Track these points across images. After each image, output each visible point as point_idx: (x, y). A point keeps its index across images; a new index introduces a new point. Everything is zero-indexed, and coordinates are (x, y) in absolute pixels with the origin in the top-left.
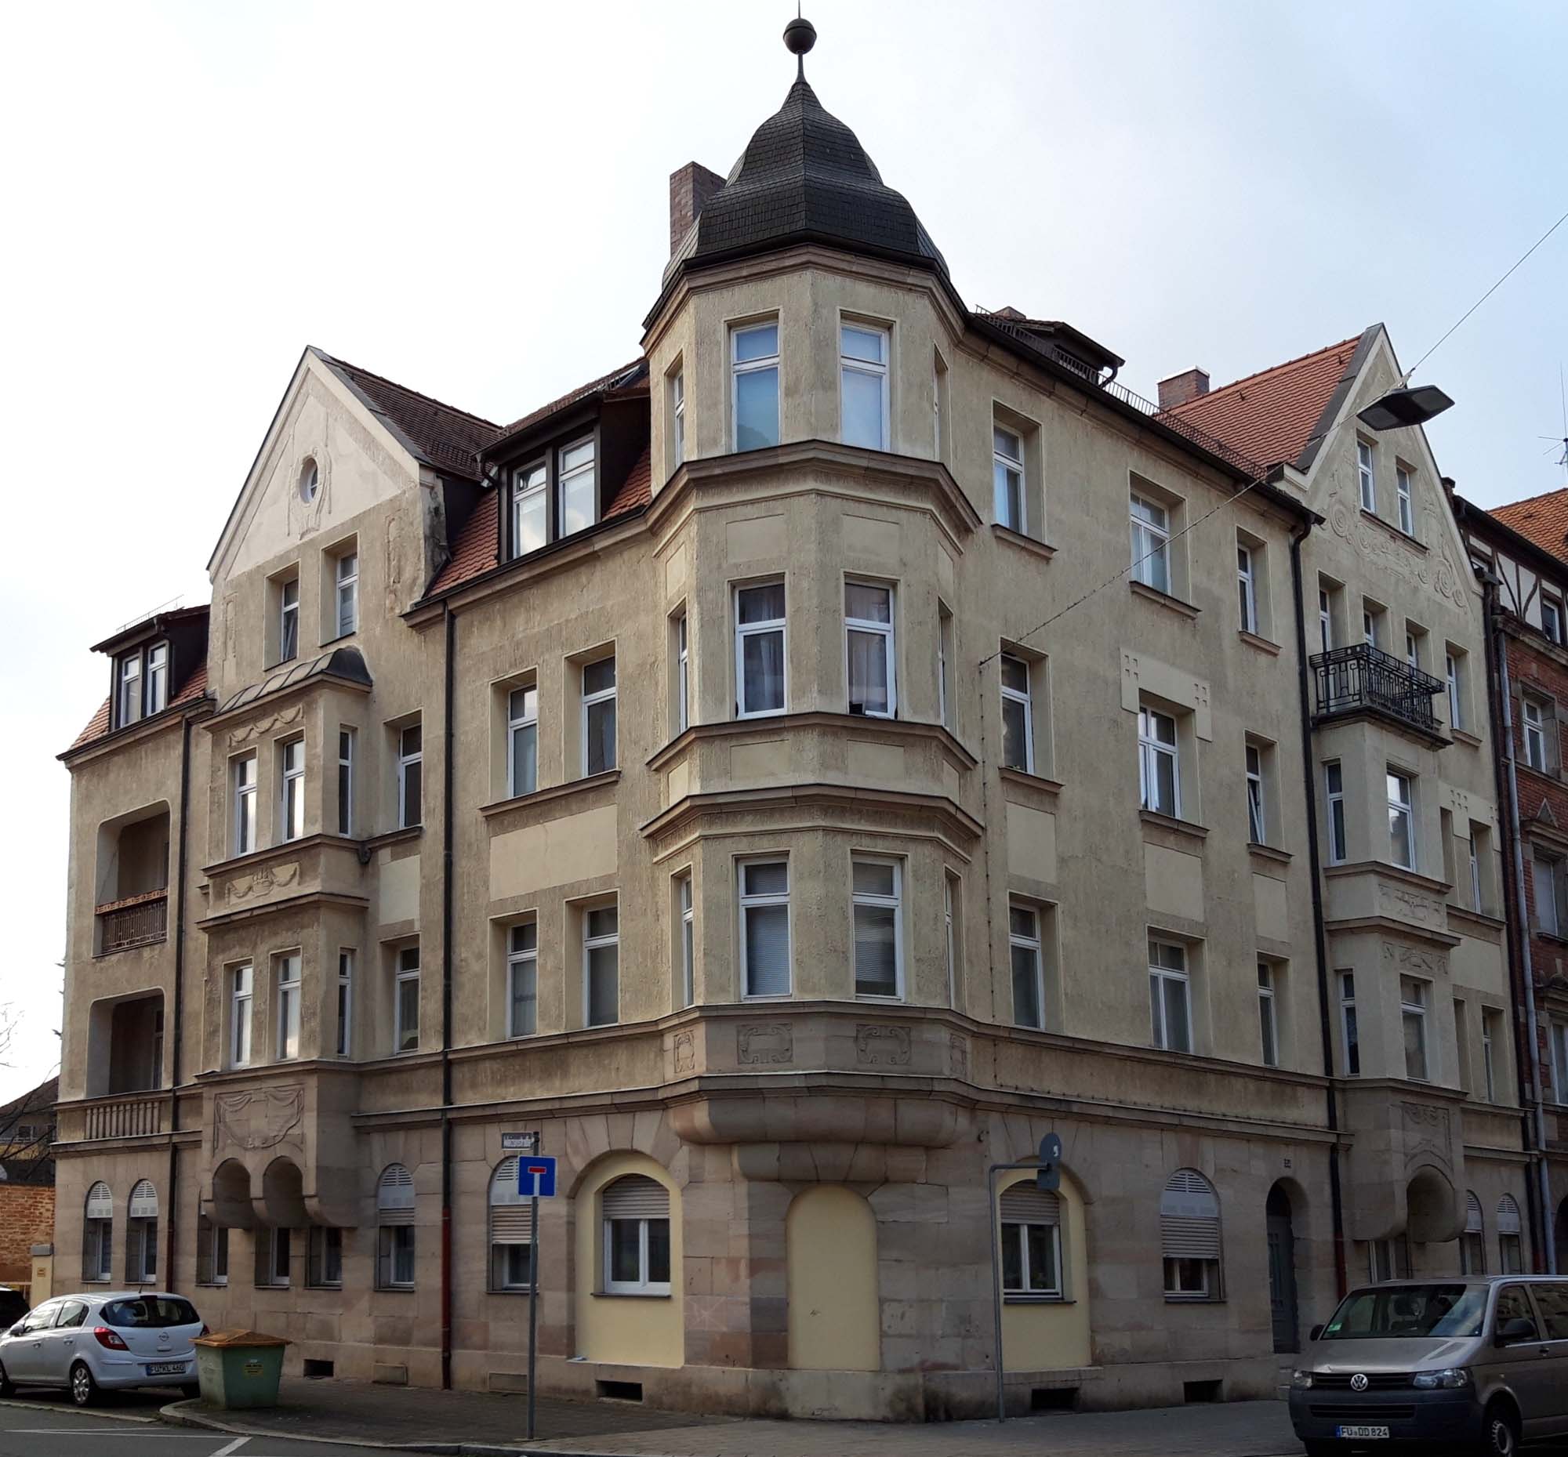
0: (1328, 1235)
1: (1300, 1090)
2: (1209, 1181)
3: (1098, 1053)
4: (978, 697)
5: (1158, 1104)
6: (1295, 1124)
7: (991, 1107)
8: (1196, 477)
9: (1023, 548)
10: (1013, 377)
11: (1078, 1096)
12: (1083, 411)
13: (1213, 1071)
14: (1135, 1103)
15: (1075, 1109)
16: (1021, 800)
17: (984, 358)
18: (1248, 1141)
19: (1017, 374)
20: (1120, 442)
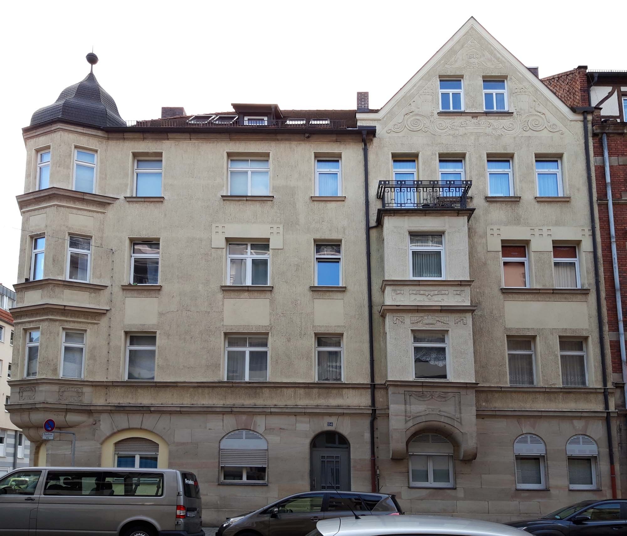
0: (367, 456)
1: (345, 391)
2: (261, 434)
3: (177, 386)
4: (111, 262)
5: (222, 403)
6: (338, 406)
7: (101, 412)
8: (278, 141)
9: (144, 201)
10: (144, 140)
11: (162, 404)
12: (190, 139)
13: (266, 387)
14: (203, 405)
15: (152, 409)
16: (136, 295)
17: (124, 139)
18: (295, 415)
19: (144, 138)
20: (220, 143)
